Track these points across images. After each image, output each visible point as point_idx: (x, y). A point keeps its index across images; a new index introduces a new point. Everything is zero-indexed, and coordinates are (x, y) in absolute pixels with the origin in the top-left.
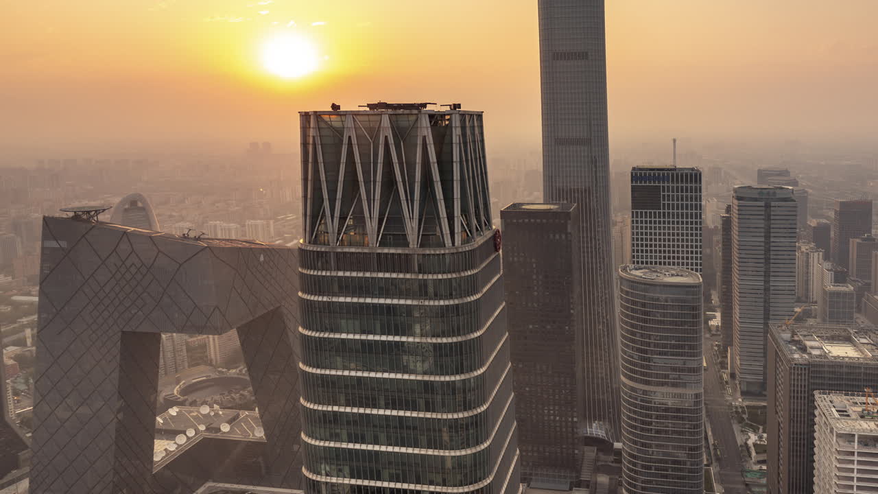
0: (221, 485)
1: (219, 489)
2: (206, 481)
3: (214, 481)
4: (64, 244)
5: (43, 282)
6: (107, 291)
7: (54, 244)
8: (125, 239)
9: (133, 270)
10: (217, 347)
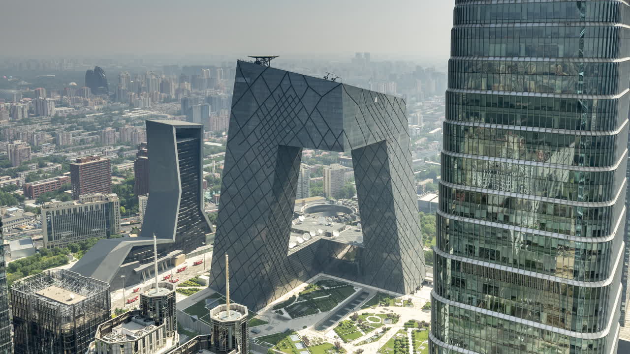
0: (330, 276)
1: (328, 279)
2: (320, 272)
3: (325, 273)
4: (248, 80)
5: (234, 106)
6: (272, 115)
7: (242, 80)
8: (287, 75)
9: (290, 100)
10: (330, 185)
